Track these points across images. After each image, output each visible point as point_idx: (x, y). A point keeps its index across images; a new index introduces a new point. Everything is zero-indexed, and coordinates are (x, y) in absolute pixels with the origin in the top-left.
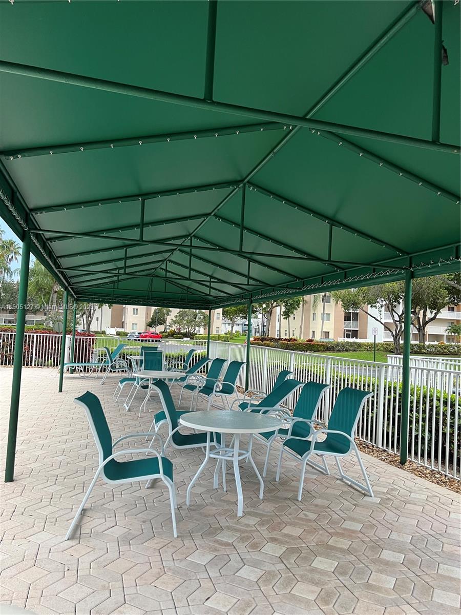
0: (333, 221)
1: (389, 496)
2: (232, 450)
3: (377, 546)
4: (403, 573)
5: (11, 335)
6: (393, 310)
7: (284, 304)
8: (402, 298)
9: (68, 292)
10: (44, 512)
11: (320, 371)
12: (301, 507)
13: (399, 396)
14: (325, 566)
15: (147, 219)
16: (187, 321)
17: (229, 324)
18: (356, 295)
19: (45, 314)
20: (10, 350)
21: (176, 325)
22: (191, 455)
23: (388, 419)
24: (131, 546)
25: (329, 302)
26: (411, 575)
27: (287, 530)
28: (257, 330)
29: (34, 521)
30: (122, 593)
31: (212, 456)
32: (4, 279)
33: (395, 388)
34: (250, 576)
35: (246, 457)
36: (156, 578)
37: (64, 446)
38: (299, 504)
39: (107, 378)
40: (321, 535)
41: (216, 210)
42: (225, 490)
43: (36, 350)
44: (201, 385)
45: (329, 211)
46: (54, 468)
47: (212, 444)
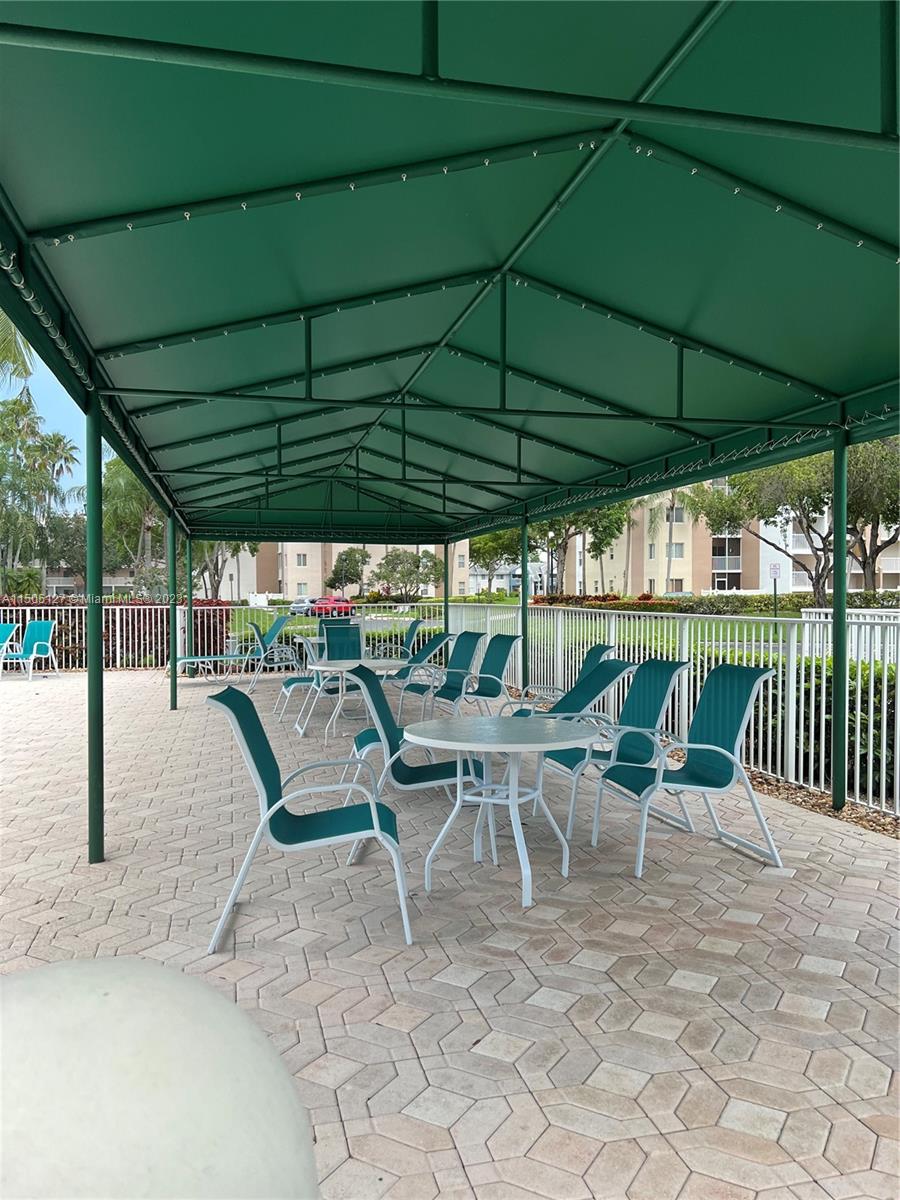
0: (685, 340)
1: (812, 865)
2: (506, 787)
3: (792, 949)
4: (843, 993)
5: (73, 611)
6: (809, 527)
7: (590, 529)
8: (827, 504)
9: (175, 520)
10: (166, 909)
11: (668, 646)
12: (643, 888)
13: (827, 682)
14: (693, 984)
15: (318, 360)
16: (401, 573)
17: (483, 576)
18: (734, 501)
19: (132, 574)
20: (74, 639)
21: (381, 582)
22: (428, 808)
23: (807, 729)
24: (329, 961)
25: (682, 521)
26: (859, 996)
27: (618, 927)
28: (539, 585)
29: (150, 925)
30: (320, 1036)
31: (468, 798)
32: (49, 508)
33: (818, 669)
34: (554, 1004)
35: (533, 800)
36: (377, 1012)
37: (190, 801)
38: (638, 883)
39: (259, 682)
40: (683, 933)
41: (450, 334)
42: (496, 863)
43: (122, 636)
44: (436, 684)
45: (675, 317)
46: (174, 837)
47: (467, 779)
